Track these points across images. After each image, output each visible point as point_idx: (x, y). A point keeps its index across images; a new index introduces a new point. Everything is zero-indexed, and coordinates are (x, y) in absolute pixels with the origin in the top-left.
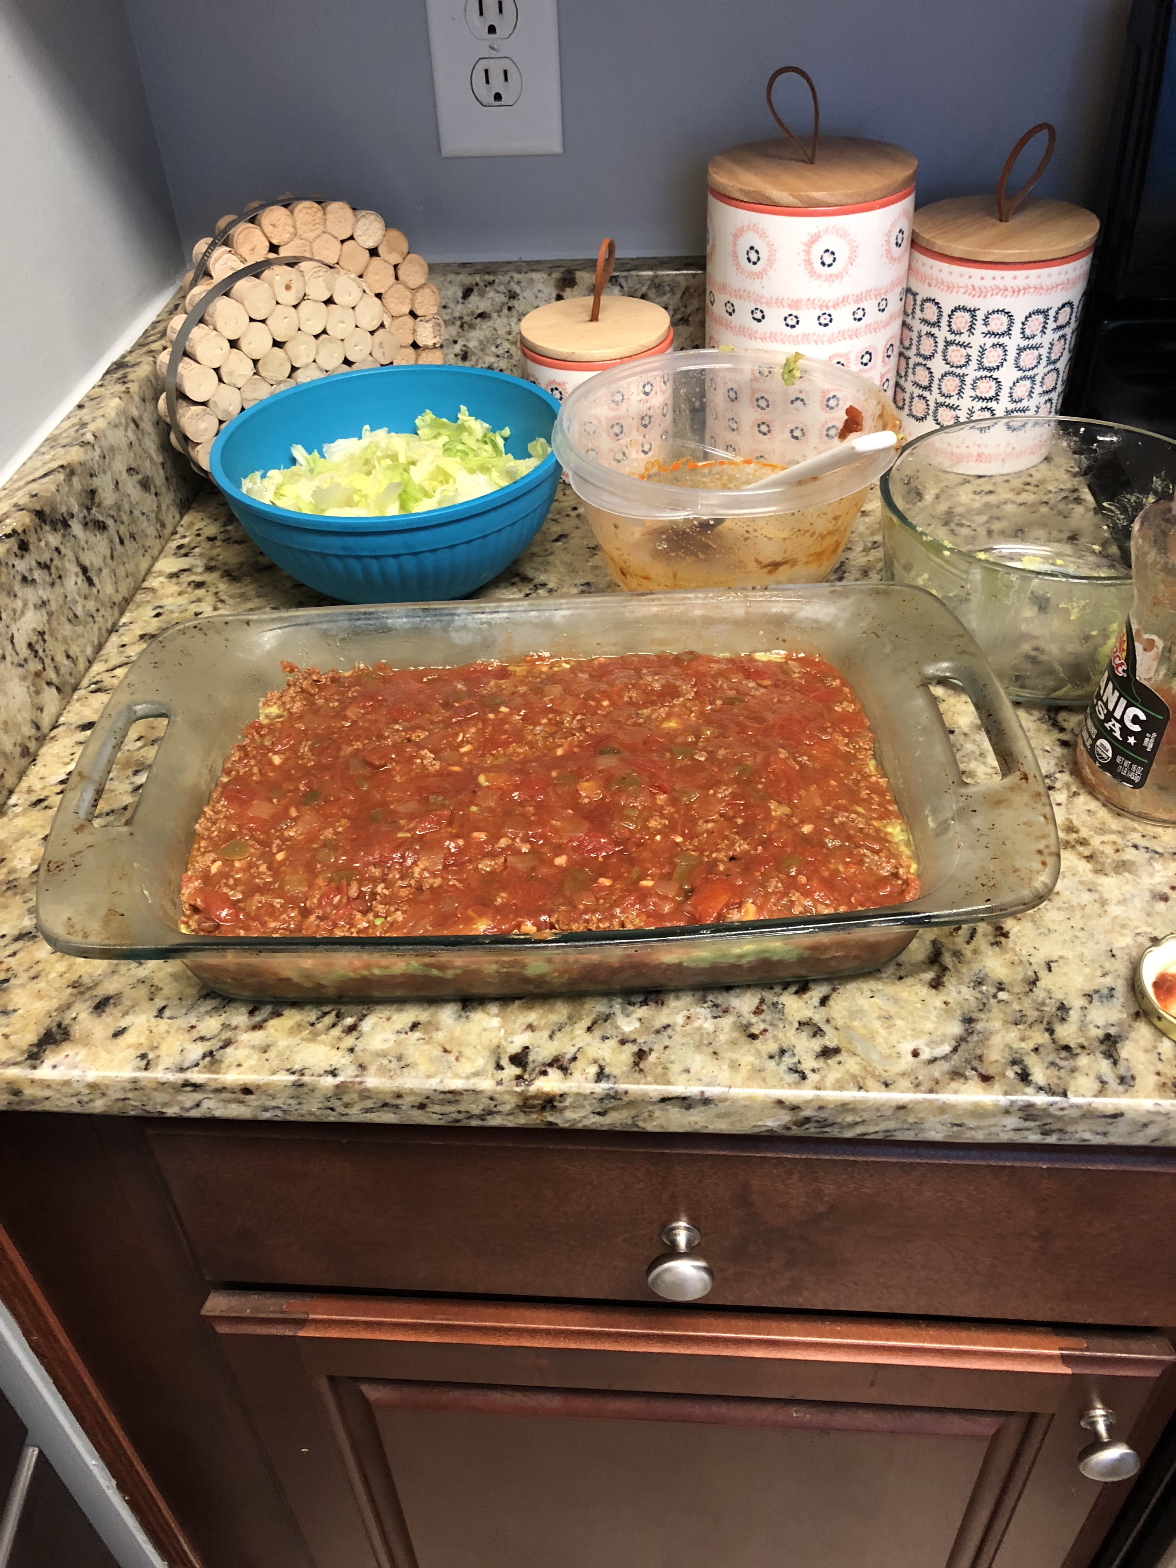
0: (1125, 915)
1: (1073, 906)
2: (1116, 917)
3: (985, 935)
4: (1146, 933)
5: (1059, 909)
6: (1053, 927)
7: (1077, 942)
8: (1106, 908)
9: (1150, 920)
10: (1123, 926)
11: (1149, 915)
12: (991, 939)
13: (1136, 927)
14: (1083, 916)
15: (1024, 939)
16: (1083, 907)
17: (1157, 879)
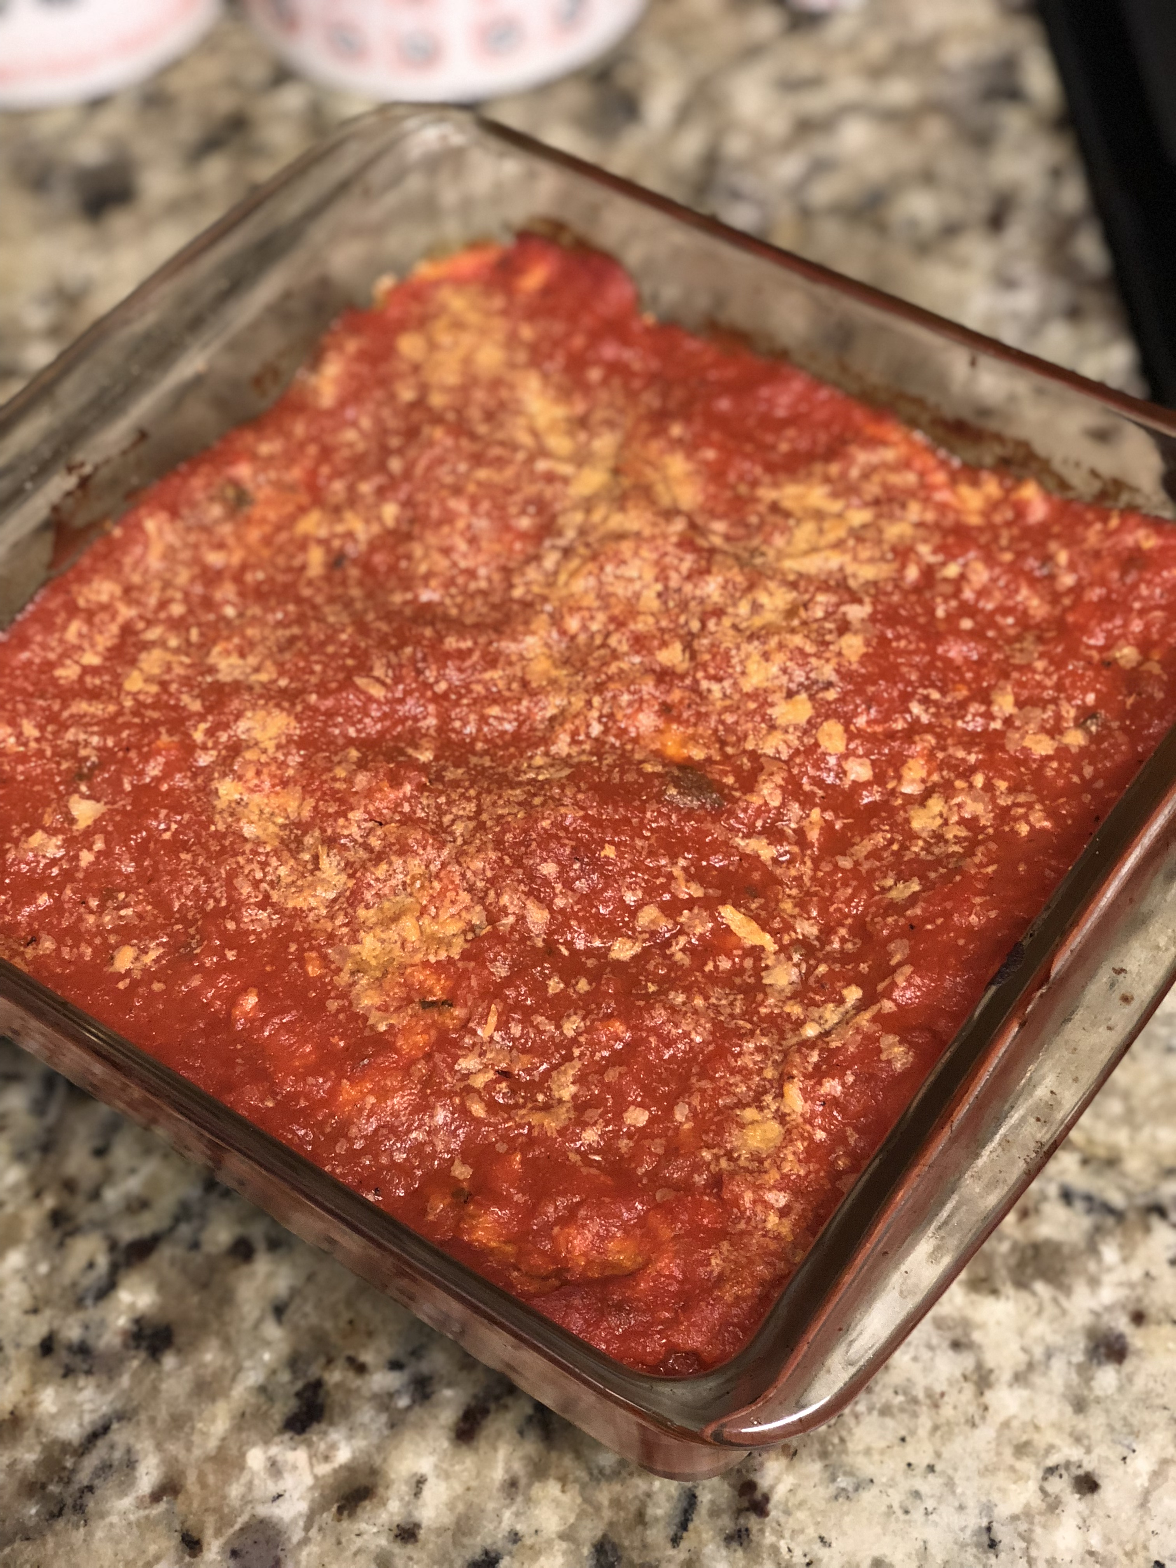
0: (1026, 1416)
1: (915, 1401)
2: (1006, 1425)
3: (714, 1513)
4: (1068, 1465)
5: (886, 1411)
6: (866, 1467)
7: (917, 1515)
8: (990, 1397)
9: (1081, 1424)
10: (1022, 1449)
11: (1080, 1406)
12: (726, 1522)
13: (1050, 1448)
14: (936, 1428)
15: (801, 1515)
16: (935, 1401)
17: (1108, 1294)
